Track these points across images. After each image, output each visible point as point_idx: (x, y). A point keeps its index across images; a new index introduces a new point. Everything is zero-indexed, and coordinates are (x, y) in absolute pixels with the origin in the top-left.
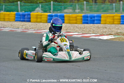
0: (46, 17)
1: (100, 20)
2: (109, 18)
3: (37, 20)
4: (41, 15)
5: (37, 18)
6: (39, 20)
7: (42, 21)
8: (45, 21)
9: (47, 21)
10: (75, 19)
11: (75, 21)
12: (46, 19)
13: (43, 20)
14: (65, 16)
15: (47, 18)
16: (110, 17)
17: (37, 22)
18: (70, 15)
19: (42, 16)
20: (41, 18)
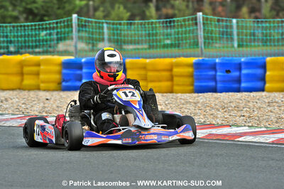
0: (57, 68)
3: (22, 80)
4: (38, 64)
5: (22, 74)
6: (28, 81)
7: (42, 85)
8: (53, 86)
9: (60, 83)
11: (166, 84)
12: (57, 77)
13: (43, 82)
14: (127, 66)
15: (60, 73)
17: (21, 88)
18: (148, 61)
19: (42, 67)
20: (37, 74)
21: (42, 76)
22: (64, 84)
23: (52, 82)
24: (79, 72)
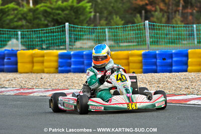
0: (55, 58)
1: (186, 64)
3: (33, 66)
4: (43, 56)
5: (33, 63)
6: (37, 67)
7: (46, 70)
8: (52, 70)
9: (57, 68)
10: (125, 61)
12: (55, 64)
13: (46, 68)
15: (57, 61)
17: (32, 72)
18: (113, 52)
19: (45, 58)
20: (43, 62)
21: (46, 64)
22: (59, 68)
23: (52, 67)
24: (69, 61)
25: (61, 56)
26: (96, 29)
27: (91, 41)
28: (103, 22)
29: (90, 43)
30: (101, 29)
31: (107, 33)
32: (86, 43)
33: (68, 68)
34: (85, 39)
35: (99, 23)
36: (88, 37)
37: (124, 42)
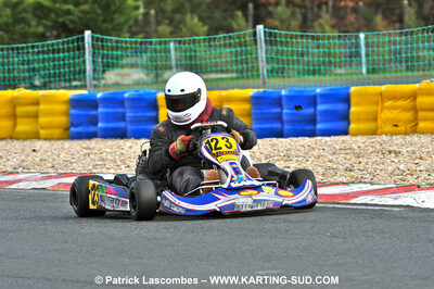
0: (63, 107)
1: (346, 117)
2: (388, 103)
3: (15, 125)
4: (36, 103)
5: (14, 117)
7: (43, 132)
8: (57, 132)
9: (67, 129)
12: (62, 120)
13: (44, 127)
14: (161, 103)
15: (67, 114)
16: (394, 97)
17: (13, 137)
19: (42, 107)
20: (36, 116)
21: (42, 120)
22: (72, 129)
23: (56, 127)
24: (93, 112)
25: (76, 103)
26: (151, 43)
27: (140, 70)
28: (165, 28)
29: (137, 75)
30: (160, 43)
31: (173, 53)
32: (128, 75)
33: (91, 129)
34: (127, 66)
35: (156, 31)
36: (133, 60)
37: (212, 72)
